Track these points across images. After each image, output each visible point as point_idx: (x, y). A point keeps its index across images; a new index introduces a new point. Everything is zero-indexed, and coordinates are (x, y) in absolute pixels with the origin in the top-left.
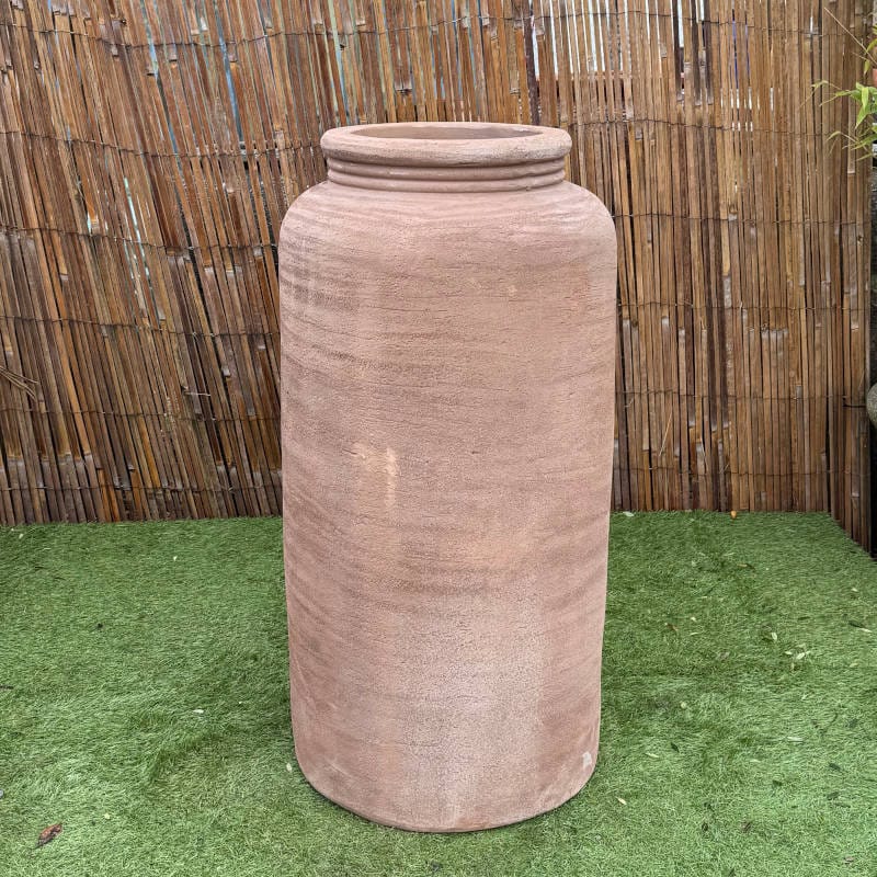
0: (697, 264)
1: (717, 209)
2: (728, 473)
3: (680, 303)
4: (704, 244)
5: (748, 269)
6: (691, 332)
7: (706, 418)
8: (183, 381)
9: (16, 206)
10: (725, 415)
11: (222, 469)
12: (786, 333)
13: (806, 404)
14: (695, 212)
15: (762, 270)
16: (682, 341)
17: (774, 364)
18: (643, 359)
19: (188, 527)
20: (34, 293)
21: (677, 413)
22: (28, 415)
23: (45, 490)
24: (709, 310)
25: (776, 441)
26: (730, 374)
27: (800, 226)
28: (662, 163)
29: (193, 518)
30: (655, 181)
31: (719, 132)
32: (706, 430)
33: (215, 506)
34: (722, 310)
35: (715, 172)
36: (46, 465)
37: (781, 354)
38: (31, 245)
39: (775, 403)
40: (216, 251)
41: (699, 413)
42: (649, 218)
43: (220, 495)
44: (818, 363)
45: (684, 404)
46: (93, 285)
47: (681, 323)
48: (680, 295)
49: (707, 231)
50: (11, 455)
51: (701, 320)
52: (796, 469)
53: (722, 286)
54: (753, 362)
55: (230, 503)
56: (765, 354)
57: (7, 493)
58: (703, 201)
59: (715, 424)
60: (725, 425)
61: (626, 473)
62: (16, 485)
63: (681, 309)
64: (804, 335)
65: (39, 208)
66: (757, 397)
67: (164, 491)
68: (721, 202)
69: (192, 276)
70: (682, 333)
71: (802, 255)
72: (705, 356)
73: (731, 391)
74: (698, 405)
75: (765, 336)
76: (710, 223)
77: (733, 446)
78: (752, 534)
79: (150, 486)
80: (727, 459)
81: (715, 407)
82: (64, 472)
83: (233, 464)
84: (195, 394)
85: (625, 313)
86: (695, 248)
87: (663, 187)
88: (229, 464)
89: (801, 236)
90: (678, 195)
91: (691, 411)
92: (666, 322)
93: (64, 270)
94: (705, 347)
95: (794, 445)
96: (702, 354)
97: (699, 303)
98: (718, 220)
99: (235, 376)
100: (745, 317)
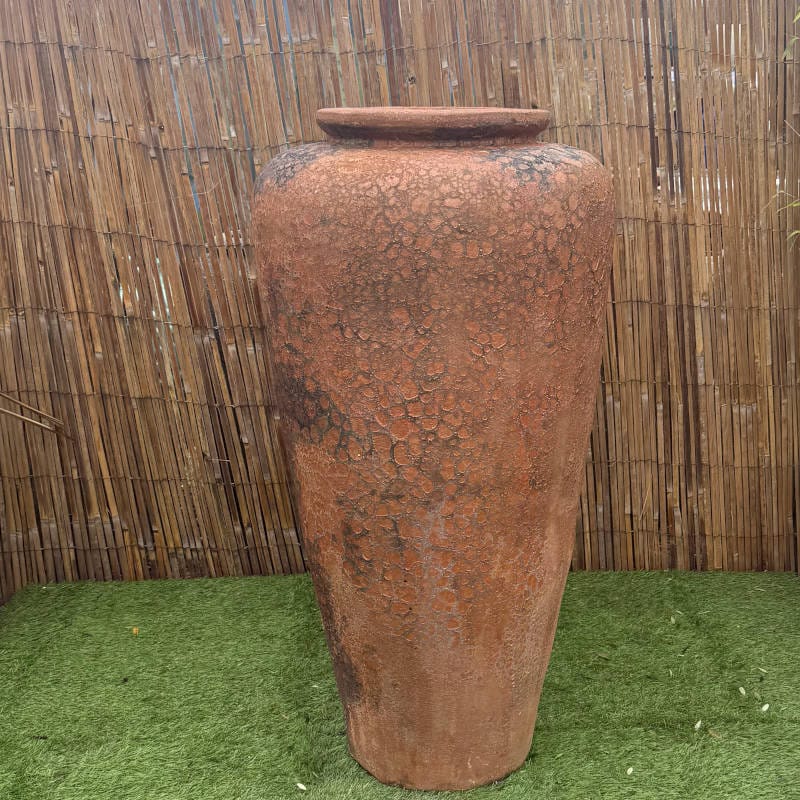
0: (673, 345)
1: (690, 297)
2: (703, 534)
3: (659, 380)
4: (679, 327)
5: (720, 349)
6: (668, 406)
7: (683, 485)
8: (205, 448)
9: (56, 291)
10: (700, 482)
11: (238, 529)
12: (755, 408)
13: (774, 472)
14: (670, 300)
15: (732, 351)
16: (660, 415)
17: (744, 436)
18: (625, 430)
19: (206, 586)
20: (71, 370)
21: (656, 480)
22: (61, 480)
23: (75, 550)
24: (685, 386)
25: (746, 506)
26: (704, 445)
27: (767, 312)
28: (640, 257)
29: (211, 577)
30: (634, 271)
31: (691, 229)
32: (683, 495)
33: (231, 566)
34: (696, 386)
35: (688, 263)
36: (76, 526)
37: (750, 427)
38: (69, 326)
39: (745, 472)
40: (238, 331)
41: (676, 480)
42: (629, 304)
43: (236, 554)
44: (784, 435)
45: (662, 472)
46: (125, 361)
47: (659, 398)
48: (658, 373)
49: (682, 315)
50: (43, 517)
51: (677, 396)
52: (765, 532)
53: (696, 366)
54: (725, 434)
55: (246, 562)
56: (736, 427)
57: (39, 553)
58: (678, 290)
59: (691, 490)
60: (700, 492)
61: (609, 535)
62: (48, 546)
63: (659, 387)
64: (771, 409)
65: (78, 293)
66: (727, 466)
67: (184, 549)
68: (694, 290)
69: (216, 353)
70: (660, 407)
71: (769, 338)
72: (681, 428)
73: (704, 460)
74: (676, 472)
75: (735, 410)
76: (684, 309)
77: (707, 510)
78: (725, 593)
79: (172, 545)
80: (702, 523)
81: (690, 475)
82: (92, 533)
83: (250, 525)
84: (216, 460)
85: (609, 390)
86: (671, 331)
87: (642, 277)
88: (245, 525)
89: (768, 321)
90: (655, 284)
91: (669, 478)
92: (645, 397)
93: (99, 348)
94: (681, 421)
95: (763, 510)
96: (678, 427)
97: (675, 381)
98: (691, 307)
99: (252, 444)
100: (717, 393)
